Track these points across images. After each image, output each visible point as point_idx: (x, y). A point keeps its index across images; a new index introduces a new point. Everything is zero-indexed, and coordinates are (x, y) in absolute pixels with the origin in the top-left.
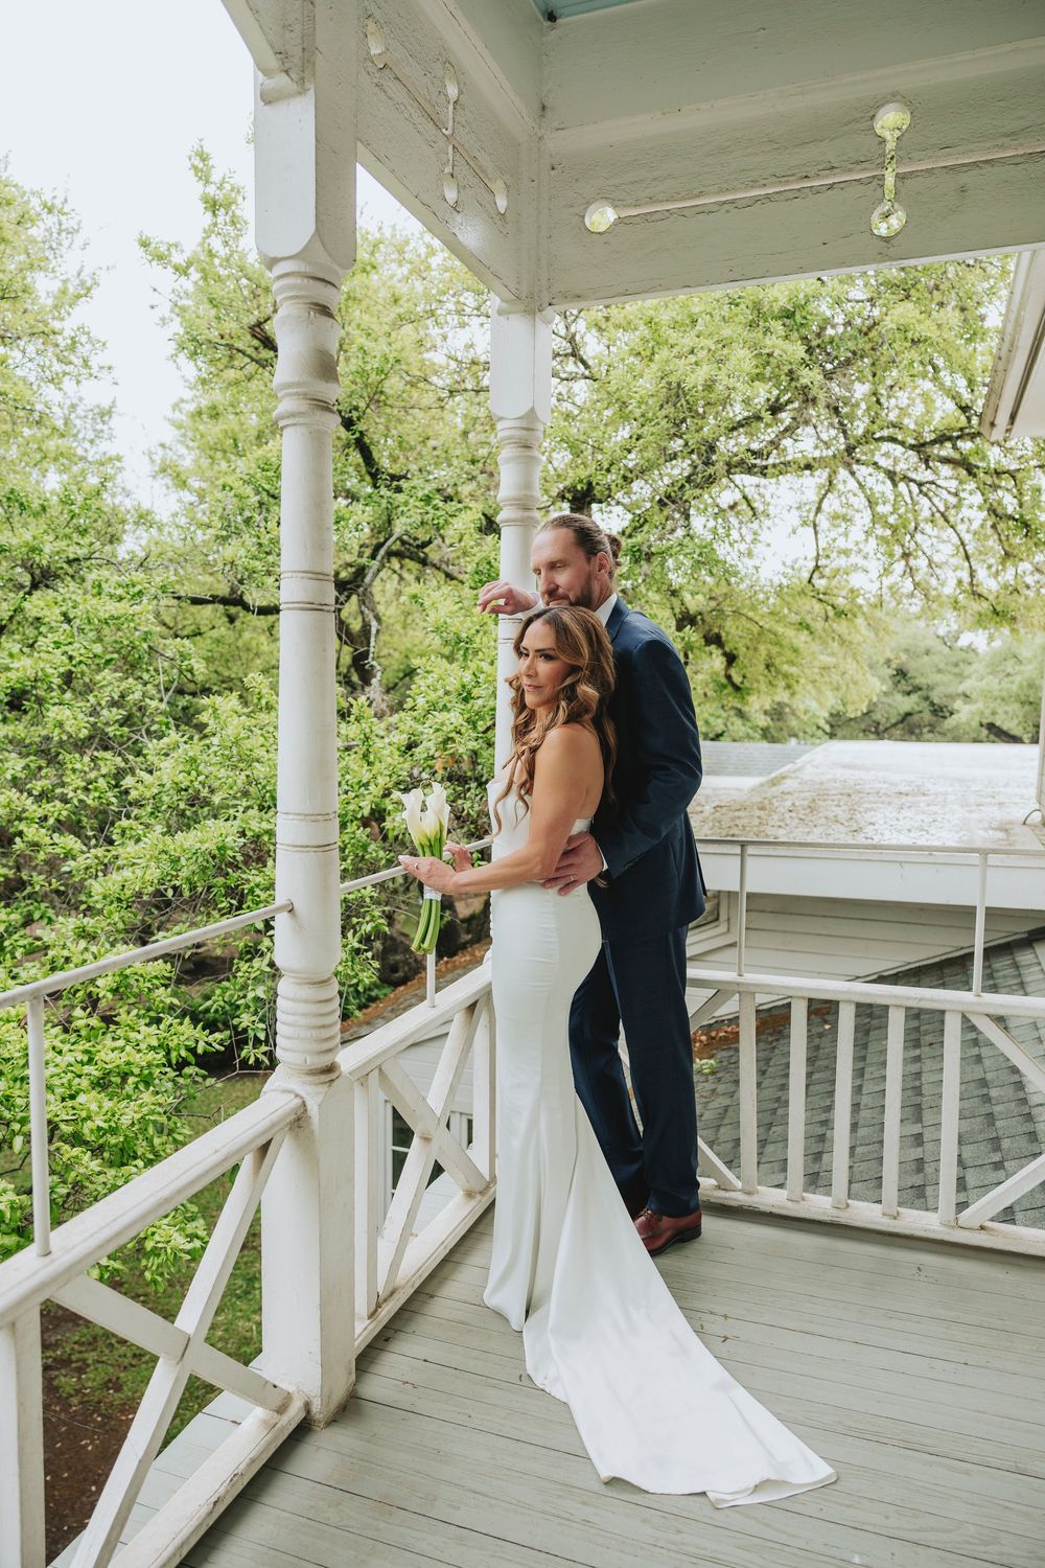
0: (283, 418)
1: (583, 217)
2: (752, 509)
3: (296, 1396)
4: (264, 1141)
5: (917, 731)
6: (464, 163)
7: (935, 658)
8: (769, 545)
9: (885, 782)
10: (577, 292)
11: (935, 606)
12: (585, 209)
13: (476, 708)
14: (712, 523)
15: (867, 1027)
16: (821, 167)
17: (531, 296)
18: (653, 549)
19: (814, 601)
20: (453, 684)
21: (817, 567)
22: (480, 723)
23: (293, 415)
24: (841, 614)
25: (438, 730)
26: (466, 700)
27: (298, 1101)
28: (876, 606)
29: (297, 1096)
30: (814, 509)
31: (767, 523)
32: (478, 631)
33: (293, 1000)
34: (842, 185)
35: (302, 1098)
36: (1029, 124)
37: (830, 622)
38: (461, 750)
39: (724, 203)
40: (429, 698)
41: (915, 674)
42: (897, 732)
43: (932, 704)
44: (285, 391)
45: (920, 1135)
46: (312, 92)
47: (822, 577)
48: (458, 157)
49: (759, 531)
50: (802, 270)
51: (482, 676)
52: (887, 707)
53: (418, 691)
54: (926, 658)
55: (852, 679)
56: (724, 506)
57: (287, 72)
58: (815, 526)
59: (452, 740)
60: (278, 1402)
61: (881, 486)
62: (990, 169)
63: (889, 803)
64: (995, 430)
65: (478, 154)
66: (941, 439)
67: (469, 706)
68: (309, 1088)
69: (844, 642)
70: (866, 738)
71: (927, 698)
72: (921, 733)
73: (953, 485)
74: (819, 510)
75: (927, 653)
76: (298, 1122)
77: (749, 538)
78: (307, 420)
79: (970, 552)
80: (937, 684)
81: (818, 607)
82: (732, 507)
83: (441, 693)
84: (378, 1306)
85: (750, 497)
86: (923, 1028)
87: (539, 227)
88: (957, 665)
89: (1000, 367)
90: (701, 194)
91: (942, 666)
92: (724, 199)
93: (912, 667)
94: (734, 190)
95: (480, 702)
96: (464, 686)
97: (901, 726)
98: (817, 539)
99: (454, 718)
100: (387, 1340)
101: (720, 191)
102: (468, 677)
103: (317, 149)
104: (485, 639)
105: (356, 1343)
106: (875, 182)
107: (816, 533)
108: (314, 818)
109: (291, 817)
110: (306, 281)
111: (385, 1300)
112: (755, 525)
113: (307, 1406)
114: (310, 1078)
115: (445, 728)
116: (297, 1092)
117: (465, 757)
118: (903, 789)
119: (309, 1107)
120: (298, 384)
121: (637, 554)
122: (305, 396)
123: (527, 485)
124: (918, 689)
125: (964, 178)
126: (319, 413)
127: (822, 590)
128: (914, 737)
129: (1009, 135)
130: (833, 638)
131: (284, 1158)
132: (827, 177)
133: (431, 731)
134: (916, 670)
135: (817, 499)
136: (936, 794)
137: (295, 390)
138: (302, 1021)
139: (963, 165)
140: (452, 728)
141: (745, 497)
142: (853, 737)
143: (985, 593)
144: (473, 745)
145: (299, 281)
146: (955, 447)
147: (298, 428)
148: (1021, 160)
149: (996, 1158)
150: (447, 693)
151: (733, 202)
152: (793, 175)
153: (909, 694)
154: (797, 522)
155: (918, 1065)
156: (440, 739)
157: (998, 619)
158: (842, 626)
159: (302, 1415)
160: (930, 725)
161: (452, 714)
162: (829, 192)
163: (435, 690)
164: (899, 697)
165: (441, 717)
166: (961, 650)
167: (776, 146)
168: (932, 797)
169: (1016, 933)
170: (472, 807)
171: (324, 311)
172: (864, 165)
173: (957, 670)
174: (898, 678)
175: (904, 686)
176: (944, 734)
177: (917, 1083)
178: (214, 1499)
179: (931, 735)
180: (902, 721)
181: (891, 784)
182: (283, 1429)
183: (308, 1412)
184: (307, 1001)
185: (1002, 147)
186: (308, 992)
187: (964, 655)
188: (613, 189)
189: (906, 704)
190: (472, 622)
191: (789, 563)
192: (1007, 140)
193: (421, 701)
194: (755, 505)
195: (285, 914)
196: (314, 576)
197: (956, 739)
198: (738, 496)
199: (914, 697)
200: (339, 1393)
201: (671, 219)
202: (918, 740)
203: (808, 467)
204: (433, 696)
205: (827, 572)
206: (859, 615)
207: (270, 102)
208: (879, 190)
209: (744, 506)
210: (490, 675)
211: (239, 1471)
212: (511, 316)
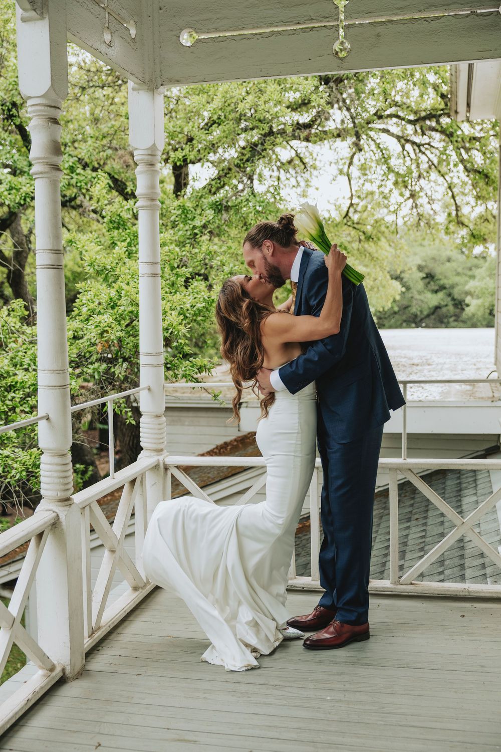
0: (36, 174)
1: (179, 37)
2: (304, 164)
3: (57, 666)
4: (41, 531)
5: (445, 320)
6: (114, 19)
7: (454, 265)
8: (317, 189)
9: (405, 357)
10: (177, 79)
11: (433, 231)
12: (180, 33)
13: (120, 312)
14: (276, 174)
15: (382, 515)
16: (306, 19)
17: (151, 81)
18: (229, 204)
19: (351, 229)
20: (104, 298)
21: (352, 205)
22: (122, 322)
23: (41, 173)
24: (369, 238)
25: (97, 326)
26: (113, 308)
27: (54, 514)
28: (393, 232)
29: (54, 512)
30: (348, 162)
31: (315, 173)
32: (117, 263)
33: (50, 464)
34: (317, 29)
35: (56, 513)
36: (408, 4)
37: (362, 242)
38: (113, 337)
39: (256, 34)
40: (90, 307)
41: (440, 277)
42: (430, 321)
43: (453, 299)
44: (36, 161)
45: (403, 565)
46: (47, 18)
47: (356, 211)
48: (111, 18)
49: (309, 179)
50: (298, 72)
51: (123, 292)
52: (420, 303)
53: (81, 304)
54: (448, 264)
55: (381, 283)
56: (284, 161)
57: (35, 10)
58: (348, 176)
59: (107, 332)
60: (49, 667)
61: (393, 145)
62: (391, 25)
63: (404, 371)
64: (459, 116)
65: (120, 12)
66: (430, 117)
67: (116, 310)
68: (61, 508)
69: (373, 258)
70: (409, 327)
71: (450, 295)
72: (448, 323)
73: (440, 145)
74: (350, 164)
75: (449, 260)
76: (55, 525)
77: (303, 184)
78: (49, 175)
79: (455, 194)
80: (457, 284)
81: (353, 232)
82: (290, 162)
83: (96, 303)
84: (93, 633)
85: (301, 156)
86: (414, 511)
87: (154, 42)
88: (470, 269)
89: (454, 80)
90: (243, 28)
91: (460, 270)
92: (254, 32)
93: (438, 270)
94: (261, 27)
95: (122, 308)
96: (111, 299)
97: (433, 317)
98: (350, 185)
99: (106, 319)
100: (98, 650)
101: (253, 28)
102: (113, 293)
103: (50, 45)
104: (123, 269)
105: (85, 646)
106: (334, 28)
107: (350, 181)
108: (58, 372)
109: (46, 372)
110: (46, 108)
111: (96, 631)
112: (307, 175)
113: (63, 670)
114: (60, 503)
115: (101, 325)
116: (54, 510)
117: (115, 342)
118: (416, 361)
119: (60, 517)
120: (44, 158)
121: (220, 207)
122: (47, 164)
123: (153, 187)
124: (442, 288)
125: (379, 29)
126: (54, 172)
127: (355, 221)
128: (443, 325)
129: (399, 9)
130: (365, 255)
131: (49, 542)
132: (309, 23)
133: (93, 327)
134: (441, 274)
135: (349, 156)
136: (437, 364)
137: (42, 161)
138: (55, 474)
139: (378, 22)
140: (106, 324)
141: (297, 155)
142: (399, 326)
143: (466, 221)
144: (119, 334)
145: (43, 108)
146: (438, 122)
147: (44, 179)
148: (406, 22)
149: (441, 569)
150: (100, 304)
151: (260, 34)
152: (292, 22)
153: (436, 292)
154: (336, 172)
155: (408, 531)
156: (99, 332)
157: (474, 241)
158: (370, 247)
159: (61, 674)
160: (455, 315)
161: (105, 316)
162: (311, 32)
163: (93, 302)
164: (429, 295)
165: (98, 318)
166: (476, 257)
167: (282, 6)
168: (433, 366)
169: (478, 451)
170: (120, 373)
171: (55, 121)
172: (328, 19)
173: (470, 273)
174: (427, 280)
175: (433, 286)
176: (464, 322)
177: (406, 540)
178: (27, 699)
179: (456, 323)
180: (433, 313)
181: (410, 359)
182: (53, 678)
183: (64, 673)
184: (57, 464)
185: (396, 14)
186: (57, 460)
187: (476, 261)
188: (195, 22)
189: (434, 300)
190: (113, 257)
191: (332, 201)
192: (398, 11)
193: (84, 310)
194: (306, 160)
195: (44, 421)
196: (54, 252)
197: (474, 326)
198: (293, 154)
199: (441, 295)
200: (78, 667)
201: (228, 41)
202: (446, 327)
203: (339, 136)
204: (92, 306)
205: (359, 208)
206: (383, 239)
207: (25, 21)
208: (336, 33)
209: (297, 162)
210: (128, 291)
211: (37, 690)
212: (139, 91)
